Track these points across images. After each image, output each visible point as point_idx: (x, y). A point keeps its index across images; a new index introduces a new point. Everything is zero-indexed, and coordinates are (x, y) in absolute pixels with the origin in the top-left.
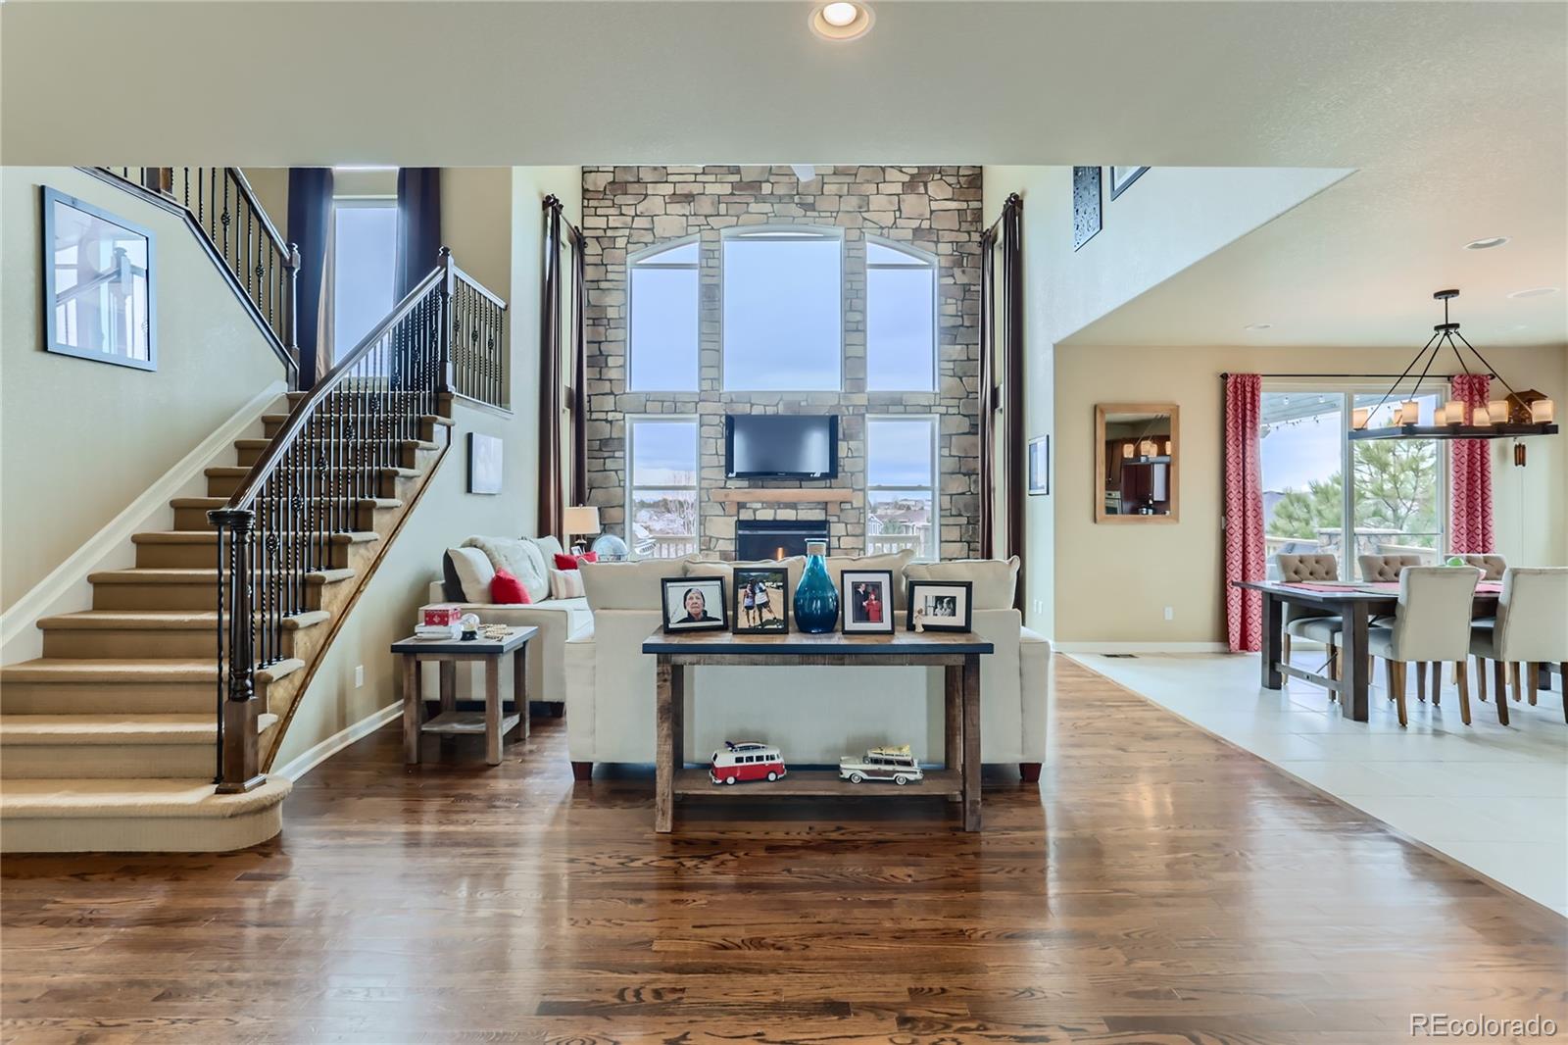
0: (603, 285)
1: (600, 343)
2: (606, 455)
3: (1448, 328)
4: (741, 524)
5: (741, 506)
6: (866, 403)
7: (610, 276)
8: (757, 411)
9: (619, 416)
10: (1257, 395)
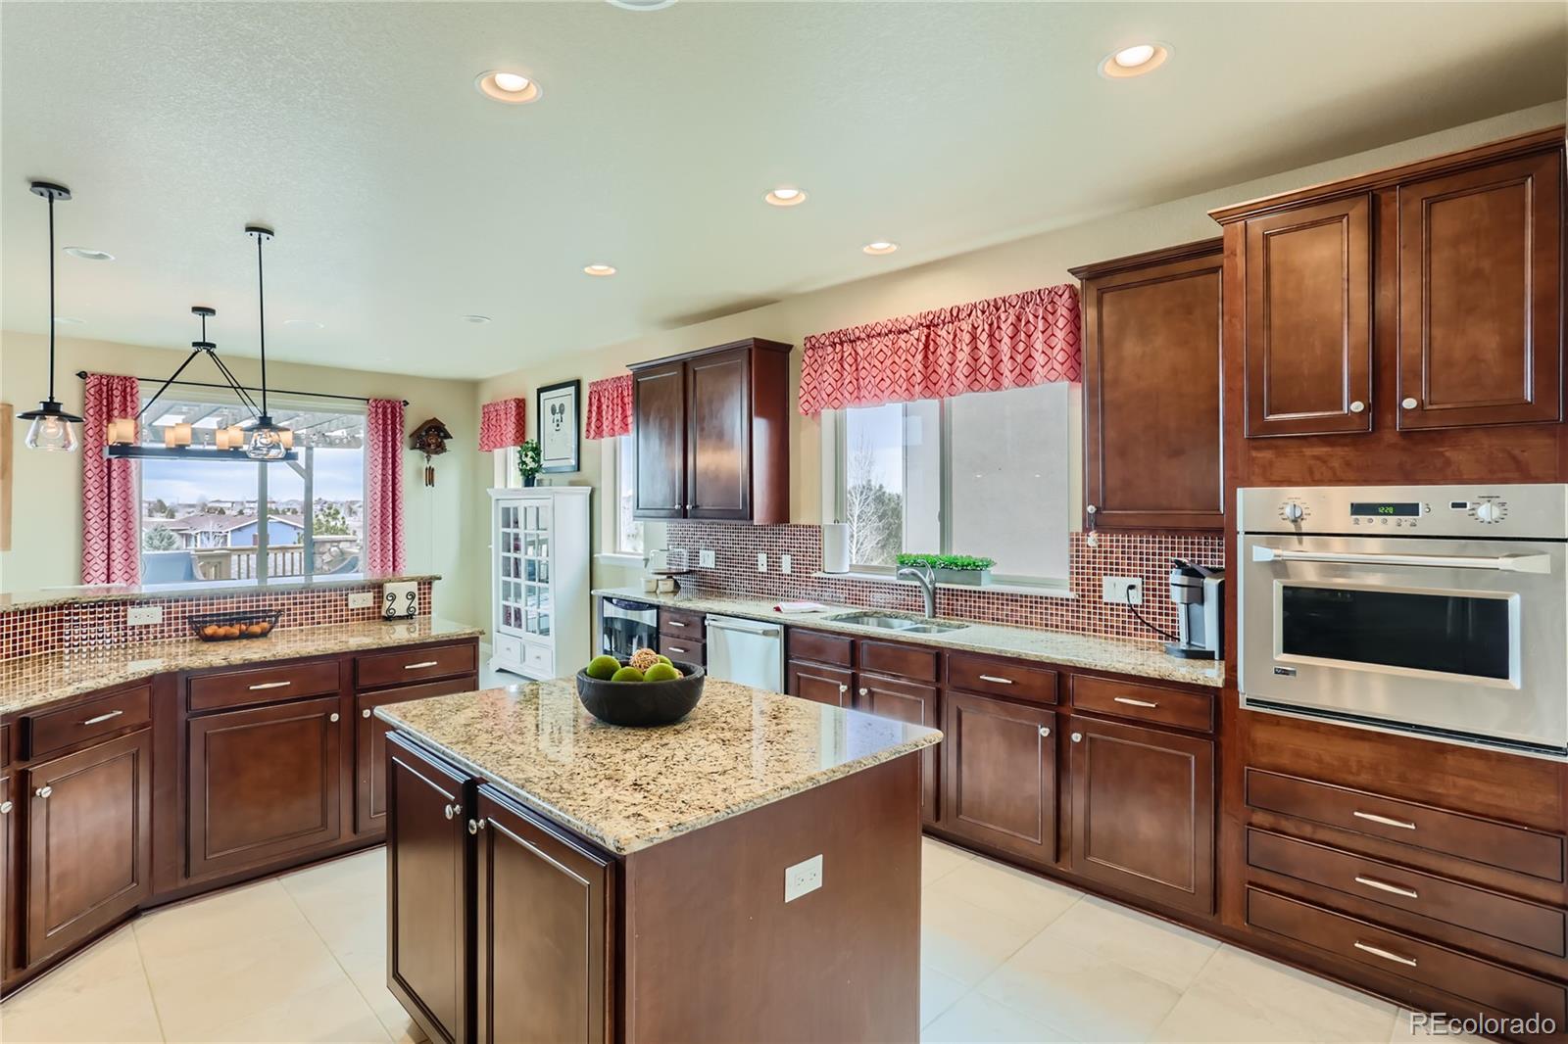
3: (204, 346)
10: (132, 401)
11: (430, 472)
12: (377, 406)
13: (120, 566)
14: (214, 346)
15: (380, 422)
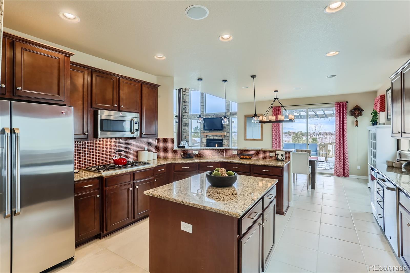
0: (186, 95)
1: (185, 106)
2: (186, 126)
3: (276, 99)
4: (208, 139)
5: (207, 136)
6: (230, 114)
7: (187, 93)
8: (210, 117)
9: (188, 119)
10: (280, 111)
11: (357, 122)
12: (337, 104)
13: (278, 145)
14: (278, 98)
15: (338, 109)
